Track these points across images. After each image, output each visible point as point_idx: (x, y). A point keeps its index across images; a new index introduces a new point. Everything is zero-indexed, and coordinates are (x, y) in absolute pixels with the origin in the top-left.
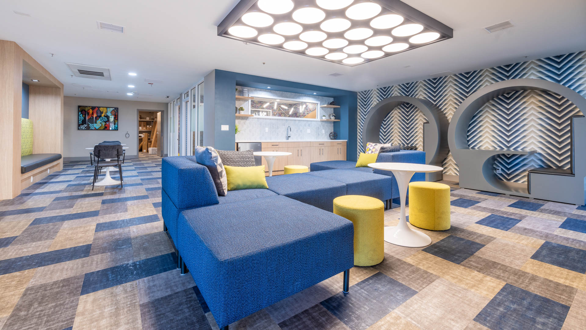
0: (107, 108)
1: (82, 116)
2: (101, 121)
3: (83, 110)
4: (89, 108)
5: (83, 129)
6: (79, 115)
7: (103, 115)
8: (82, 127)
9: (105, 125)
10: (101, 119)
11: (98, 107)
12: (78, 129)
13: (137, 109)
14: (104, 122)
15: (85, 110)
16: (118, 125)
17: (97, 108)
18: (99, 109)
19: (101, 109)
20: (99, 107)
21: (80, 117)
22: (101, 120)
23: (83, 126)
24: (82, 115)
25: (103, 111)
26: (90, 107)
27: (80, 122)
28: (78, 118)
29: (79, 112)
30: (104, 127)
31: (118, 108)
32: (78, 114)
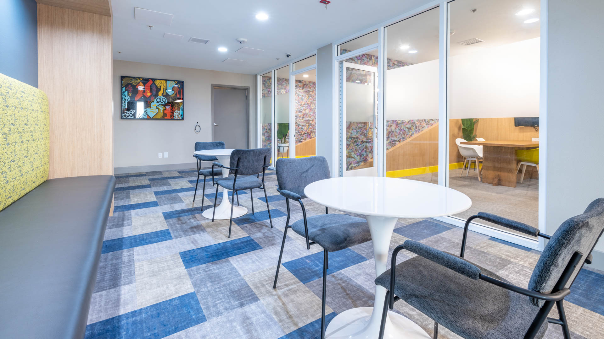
0: (166, 80)
1: (127, 95)
2: (158, 104)
3: (129, 84)
4: (139, 81)
5: (130, 117)
6: (122, 93)
7: (160, 93)
8: (127, 115)
9: (164, 110)
10: (158, 100)
11: (152, 79)
12: (122, 118)
13: (212, 85)
14: (162, 105)
15: (131, 84)
16: (183, 110)
17: (151, 81)
18: (153, 82)
19: (158, 83)
20: (154, 80)
21: (124, 97)
22: (158, 102)
23: (129, 112)
24: (127, 92)
25: (160, 87)
26: (139, 78)
27: (125, 106)
28: (122, 98)
29: (122, 88)
30: (162, 114)
31: (182, 82)
32: (122, 90)
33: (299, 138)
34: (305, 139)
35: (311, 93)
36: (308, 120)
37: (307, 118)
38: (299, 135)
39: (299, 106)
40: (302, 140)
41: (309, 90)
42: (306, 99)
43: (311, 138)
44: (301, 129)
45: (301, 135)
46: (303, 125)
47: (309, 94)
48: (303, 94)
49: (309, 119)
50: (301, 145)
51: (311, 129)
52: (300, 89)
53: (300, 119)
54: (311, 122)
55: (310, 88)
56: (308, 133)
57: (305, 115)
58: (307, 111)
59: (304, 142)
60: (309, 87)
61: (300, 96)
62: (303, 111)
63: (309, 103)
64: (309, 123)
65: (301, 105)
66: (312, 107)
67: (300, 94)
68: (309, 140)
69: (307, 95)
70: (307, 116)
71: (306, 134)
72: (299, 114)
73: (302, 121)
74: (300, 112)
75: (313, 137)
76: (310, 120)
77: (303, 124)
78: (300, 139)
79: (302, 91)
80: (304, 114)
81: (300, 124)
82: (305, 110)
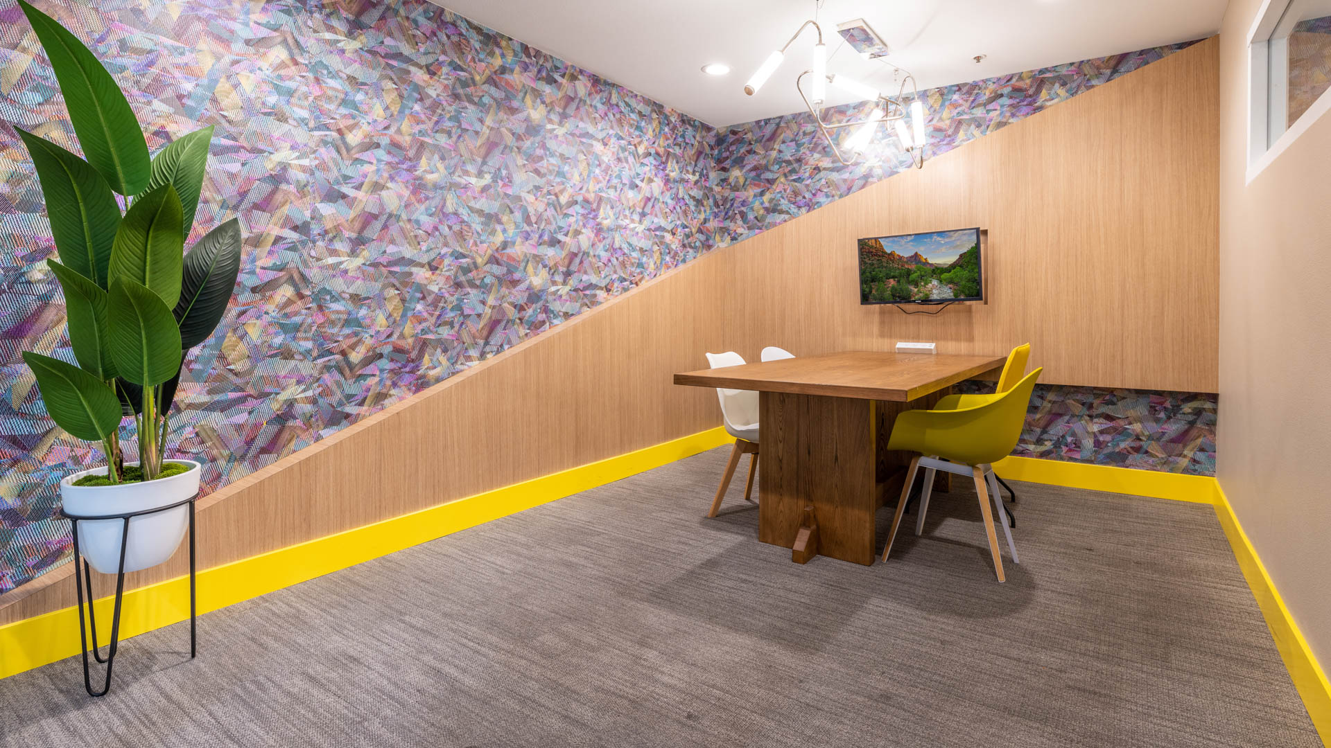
33: (326, 392)
34: (381, 397)
35: (419, 76)
36: (402, 261)
37: (391, 249)
38: (327, 368)
39: (327, 154)
40: (350, 409)
41: (406, 50)
42: (378, 111)
43: (421, 384)
44: (347, 323)
45: (345, 368)
46: (356, 299)
47: (402, 77)
48: (355, 70)
49: (408, 252)
50: (338, 446)
51: (421, 320)
52: (331, 29)
53: (334, 253)
54: (421, 274)
55: (413, 41)
56: (398, 350)
57: (378, 225)
58: (394, 196)
59: (372, 419)
60: (401, 28)
61: (334, 75)
62: (360, 195)
63: (406, 140)
64: (405, 281)
65: (341, 147)
66: (431, 178)
67: (334, 62)
68: (411, 399)
69: (389, 85)
70: (394, 231)
71: (385, 364)
72: (326, 209)
73: (351, 264)
74: (334, 196)
75: (438, 380)
76: (411, 262)
77: (359, 287)
78: (334, 400)
79: (351, 46)
80: (368, 219)
81: (338, 285)
82: (377, 187)
